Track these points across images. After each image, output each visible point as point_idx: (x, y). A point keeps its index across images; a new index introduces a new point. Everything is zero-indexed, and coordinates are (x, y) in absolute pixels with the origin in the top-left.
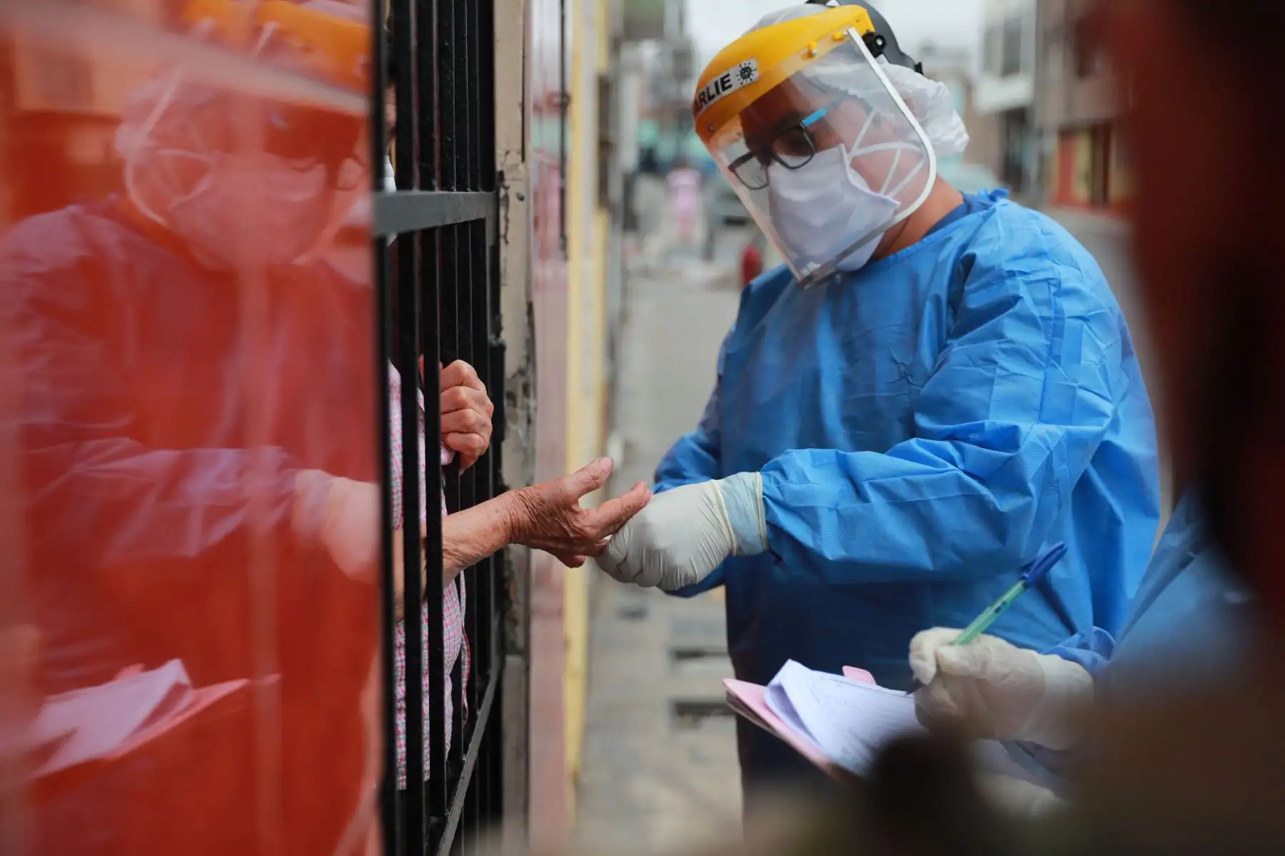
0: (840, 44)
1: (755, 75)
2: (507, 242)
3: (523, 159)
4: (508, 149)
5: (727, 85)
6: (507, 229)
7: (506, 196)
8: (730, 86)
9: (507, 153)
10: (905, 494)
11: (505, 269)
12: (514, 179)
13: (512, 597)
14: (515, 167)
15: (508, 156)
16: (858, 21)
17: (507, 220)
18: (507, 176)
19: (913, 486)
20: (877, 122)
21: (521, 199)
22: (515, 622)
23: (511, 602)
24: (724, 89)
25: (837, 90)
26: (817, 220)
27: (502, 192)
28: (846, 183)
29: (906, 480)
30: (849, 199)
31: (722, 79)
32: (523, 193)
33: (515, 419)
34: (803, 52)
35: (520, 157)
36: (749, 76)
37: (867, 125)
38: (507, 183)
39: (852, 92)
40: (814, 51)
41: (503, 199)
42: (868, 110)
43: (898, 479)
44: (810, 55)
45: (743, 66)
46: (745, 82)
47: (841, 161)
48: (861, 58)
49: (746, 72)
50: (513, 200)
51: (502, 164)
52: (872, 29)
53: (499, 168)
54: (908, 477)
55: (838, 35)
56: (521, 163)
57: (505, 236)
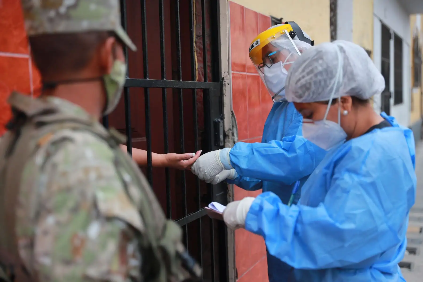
0: (283, 34)
1: (259, 43)
2: (225, 96)
3: (229, 74)
4: (225, 72)
5: (253, 46)
6: (225, 92)
7: (225, 84)
8: (254, 46)
9: (225, 73)
10: (264, 152)
11: (225, 103)
12: (226, 79)
13: (229, 189)
14: (227, 76)
15: (225, 74)
16: (288, 28)
17: (225, 90)
18: (225, 79)
19: (266, 150)
20: (292, 55)
21: (229, 84)
22: (230, 196)
23: (229, 191)
24: (253, 47)
25: (281, 46)
26: (275, 82)
27: (224, 83)
28: (282, 72)
29: (264, 149)
30: (282, 76)
31: (252, 45)
32: (229, 83)
33: (229, 142)
34: (272, 37)
35: (228, 74)
36: (258, 43)
37: (289, 56)
38: (225, 80)
39: (285, 47)
40: (274, 37)
41: (224, 85)
42: (290, 52)
43: (262, 149)
44: (274, 38)
45: (257, 41)
46: (257, 45)
47: (280, 66)
48: (288, 38)
49: (257, 42)
50: (227, 85)
51: (223, 76)
52: (292, 30)
53: (223, 77)
54: (266, 149)
55: (281, 32)
56: (228, 75)
57: (225, 94)
